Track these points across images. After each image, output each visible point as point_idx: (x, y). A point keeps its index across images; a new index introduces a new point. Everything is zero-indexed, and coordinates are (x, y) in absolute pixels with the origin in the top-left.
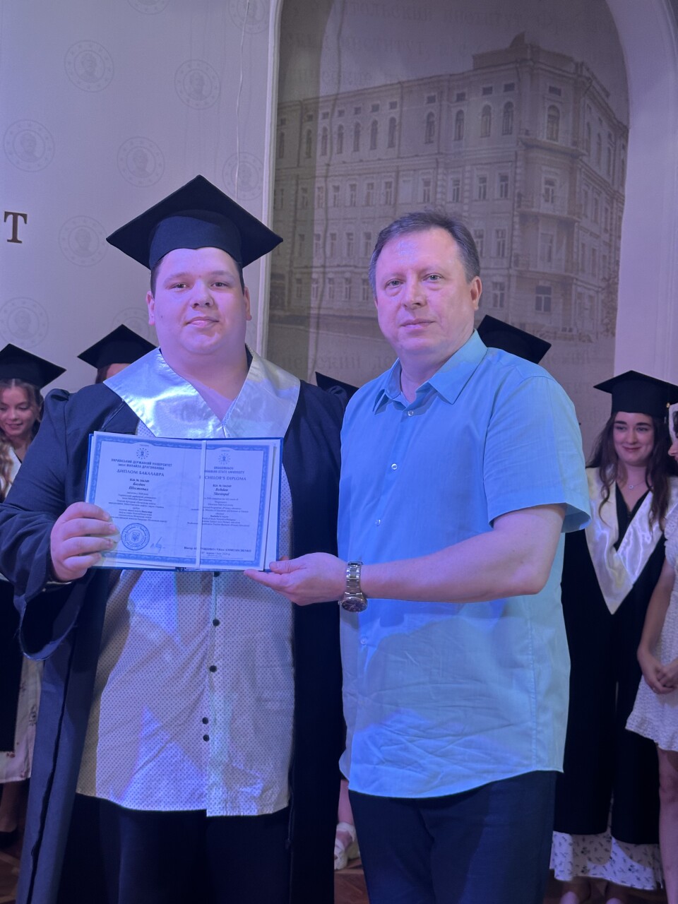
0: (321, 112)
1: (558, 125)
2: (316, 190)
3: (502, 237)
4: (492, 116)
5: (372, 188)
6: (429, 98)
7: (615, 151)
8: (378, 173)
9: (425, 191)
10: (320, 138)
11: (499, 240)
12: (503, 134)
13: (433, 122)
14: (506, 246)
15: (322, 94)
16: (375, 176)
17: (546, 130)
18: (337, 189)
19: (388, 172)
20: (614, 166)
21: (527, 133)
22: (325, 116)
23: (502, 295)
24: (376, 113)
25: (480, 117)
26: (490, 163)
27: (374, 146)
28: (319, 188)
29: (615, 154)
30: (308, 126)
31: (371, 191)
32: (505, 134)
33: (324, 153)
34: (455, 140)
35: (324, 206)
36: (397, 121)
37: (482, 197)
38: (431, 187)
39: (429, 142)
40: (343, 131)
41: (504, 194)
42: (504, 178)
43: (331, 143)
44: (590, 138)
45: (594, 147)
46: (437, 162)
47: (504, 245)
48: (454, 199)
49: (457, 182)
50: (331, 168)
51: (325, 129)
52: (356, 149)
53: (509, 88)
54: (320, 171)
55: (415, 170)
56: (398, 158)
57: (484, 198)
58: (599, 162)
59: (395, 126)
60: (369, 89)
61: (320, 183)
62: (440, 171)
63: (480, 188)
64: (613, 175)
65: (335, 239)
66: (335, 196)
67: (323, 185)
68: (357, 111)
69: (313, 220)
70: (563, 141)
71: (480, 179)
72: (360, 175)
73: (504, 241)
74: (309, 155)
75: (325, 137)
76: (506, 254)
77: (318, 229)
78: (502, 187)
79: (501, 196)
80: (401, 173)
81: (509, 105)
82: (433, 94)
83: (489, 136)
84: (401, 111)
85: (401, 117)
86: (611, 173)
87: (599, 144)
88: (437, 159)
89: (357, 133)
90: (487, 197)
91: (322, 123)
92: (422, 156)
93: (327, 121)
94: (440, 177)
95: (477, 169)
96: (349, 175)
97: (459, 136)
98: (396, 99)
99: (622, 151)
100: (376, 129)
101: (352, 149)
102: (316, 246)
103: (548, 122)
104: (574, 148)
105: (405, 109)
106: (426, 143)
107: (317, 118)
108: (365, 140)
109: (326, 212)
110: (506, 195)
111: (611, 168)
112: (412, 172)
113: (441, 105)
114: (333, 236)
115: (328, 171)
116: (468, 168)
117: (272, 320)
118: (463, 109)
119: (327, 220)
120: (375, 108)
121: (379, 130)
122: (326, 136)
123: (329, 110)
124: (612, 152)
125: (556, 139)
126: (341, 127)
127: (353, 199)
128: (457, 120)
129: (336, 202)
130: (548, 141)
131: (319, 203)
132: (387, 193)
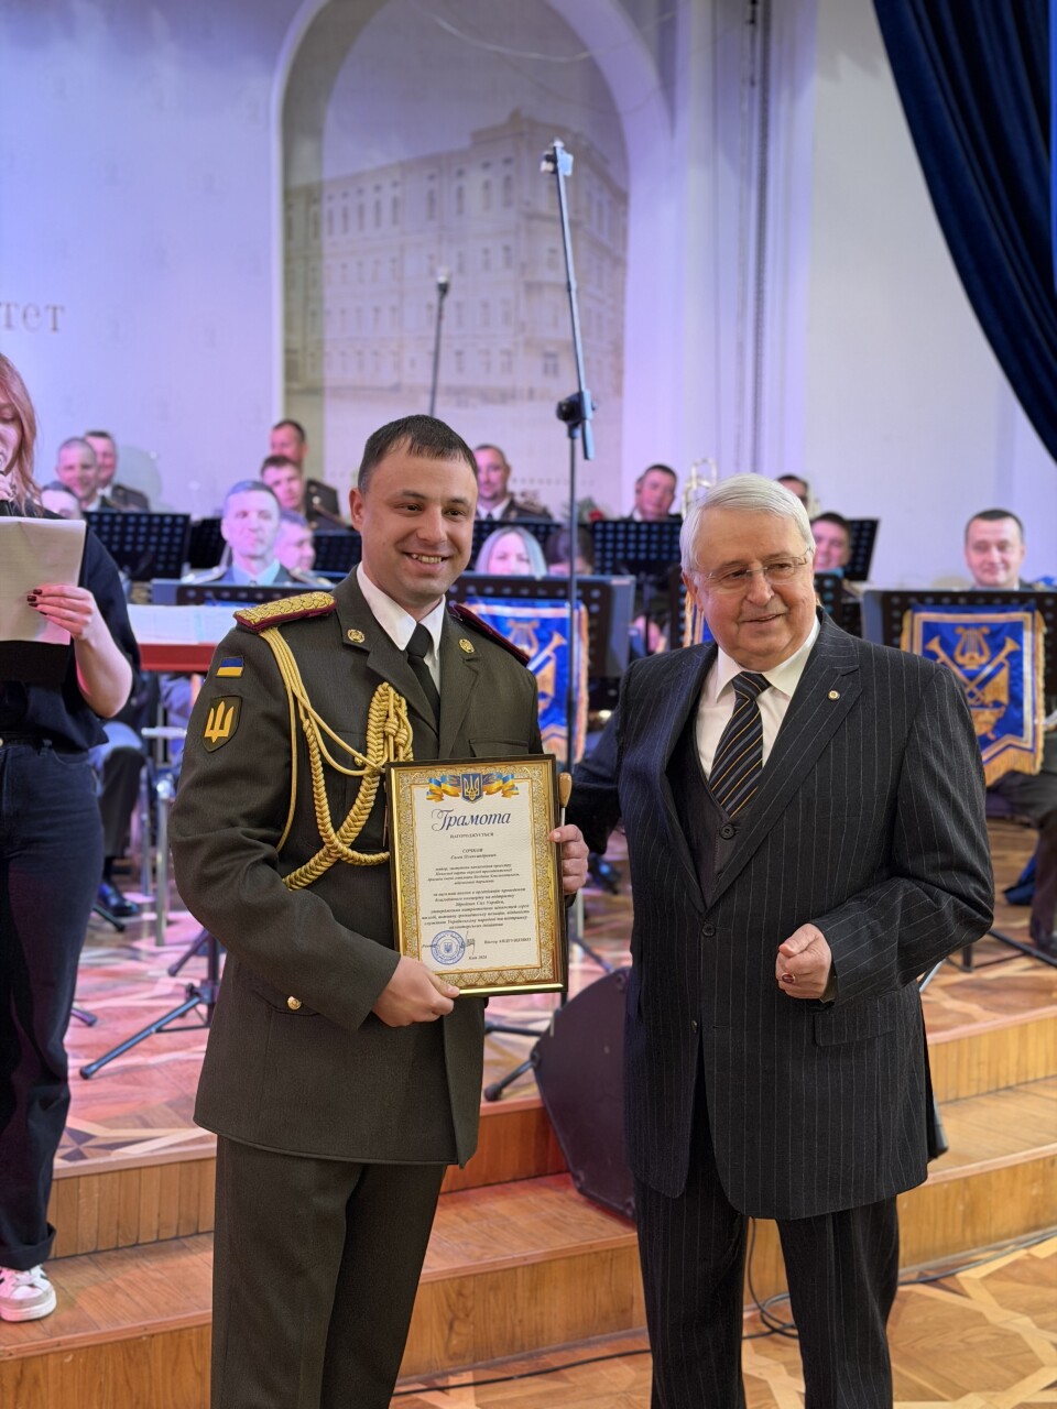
0: (326, 195)
2: (325, 268)
4: (493, 189)
5: (378, 265)
6: (429, 175)
7: (617, 218)
8: (383, 250)
9: (429, 265)
10: (326, 220)
11: (505, 308)
12: (504, 206)
13: (435, 198)
14: (512, 315)
15: (326, 178)
16: (380, 252)
17: (546, 200)
19: (393, 248)
21: (528, 204)
22: (330, 198)
23: (510, 362)
24: (378, 193)
25: (481, 191)
26: (494, 235)
27: (378, 223)
28: (327, 267)
29: (616, 220)
30: (314, 209)
31: (378, 268)
32: (507, 205)
33: (331, 234)
34: (457, 215)
36: (400, 199)
37: (485, 269)
38: (435, 262)
39: (431, 216)
40: (348, 212)
41: (508, 264)
42: (507, 249)
43: (337, 224)
46: (441, 237)
47: (509, 313)
48: (458, 272)
49: (460, 255)
50: (338, 247)
51: (330, 211)
52: (361, 228)
53: (508, 161)
54: (328, 250)
55: (419, 245)
56: (402, 234)
57: (488, 269)
58: (601, 230)
59: (398, 204)
61: (328, 261)
62: (444, 245)
63: (483, 259)
64: (616, 241)
65: (345, 314)
66: (343, 273)
68: (360, 192)
69: (323, 297)
71: (483, 250)
72: (366, 252)
73: (509, 309)
74: (317, 235)
75: (330, 219)
76: (512, 322)
77: (329, 306)
78: (505, 257)
79: (504, 267)
80: (405, 249)
81: (508, 180)
82: (433, 171)
83: (490, 208)
84: (403, 190)
85: (402, 194)
87: (600, 210)
88: (440, 234)
89: (362, 213)
90: (491, 268)
91: (327, 206)
92: (425, 231)
93: (332, 202)
94: (444, 251)
95: (480, 241)
96: (355, 253)
97: (461, 211)
98: (398, 178)
99: (624, 217)
100: (380, 208)
101: (357, 228)
102: (328, 321)
103: (549, 192)
104: (576, 216)
105: (406, 187)
106: (429, 218)
107: (322, 200)
108: (369, 216)
111: (613, 233)
112: (416, 247)
113: (441, 182)
114: (343, 311)
115: (335, 249)
116: (471, 241)
117: (288, 392)
118: (463, 184)
120: (378, 188)
121: (382, 209)
122: (332, 218)
124: (614, 218)
126: (345, 208)
127: (361, 276)
128: (458, 195)
129: (345, 279)
130: (549, 211)
131: (328, 281)
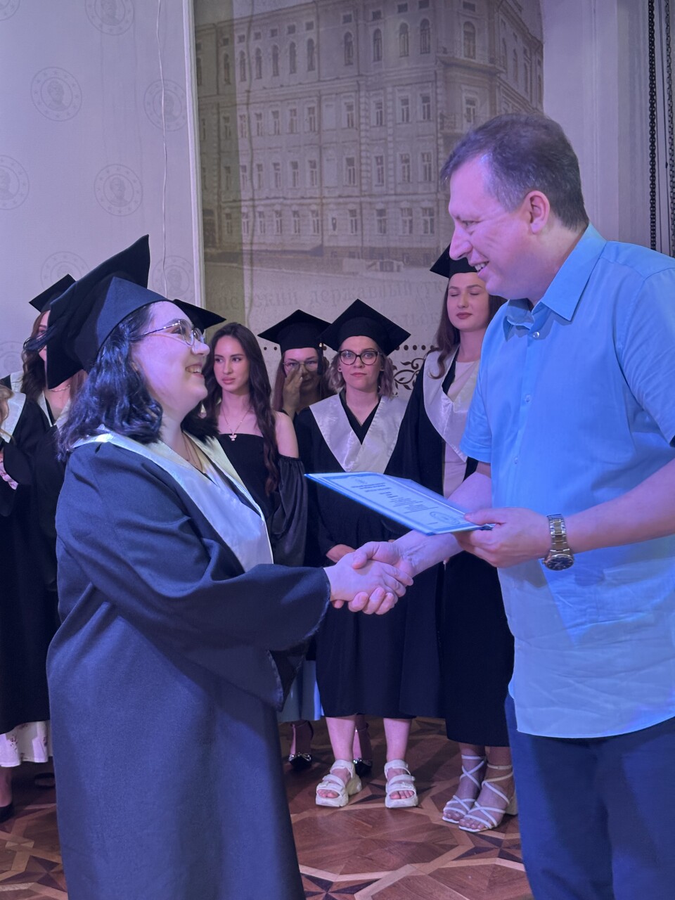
0: (236, 35)
1: (474, 42)
2: (239, 118)
3: (428, 161)
4: (409, 34)
5: (295, 115)
6: (345, 17)
7: (531, 67)
8: (300, 98)
9: (348, 115)
10: (237, 63)
11: (426, 163)
12: (421, 53)
13: (351, 42)
14: (432, 170)
15: (236, 16)
16: (297, 101)
17: (462, 48)
18: (259, 116)
19: (310, 97)
20: (531, 83)
21: (445, 51)
22: (241, 39)
23: (432, 220)
24: (292, 35)
25: (398, 36)
26: (411, 84)
27: (293, 69)
28: (241, 117)
29: (531, 71)
30: (224, 51)
31: (294, 118)
32: (424, 53)
33: (243, 79)
34: (374, 61)
35: (247, 135)
36: (315, 42)
37: (405, 121)
38: (354, 111)
39: (349, 63)
40: (261, 55)
41: (426, 114)
42: (426, 99)
43: (250, 68)
44: (506, 54)
45: (510, 63)
46: (359, 85)
47: (430, 168)
48: (378, 123)
49: (379, 105)
50: (251, 94)
51: (242, 54)
52: (276, 73)
53: (423, 4)
54: (240, 98)
55: (337, 94)
56: (319, 81)
57: (407, 120)
58: (516, 79)
59: (313, 49)
60: (284, 9)
61: (242, 111)
62: (362, 94)
63: (403, 110)
64: (531, 91)
65: (262, 170)
66: (258, 124)
67: (246, 113)
68: (274, 33)
69: (237, 151)
70: (481, 59)
71: (402, 100)
72: (282, 101)
73: (430, 165)
74: (228, 82)
75: (243, 62)
76: (433, 179)
77: (244, 161)
78: (424, 107)
79: (424, 118)
80: (324, 98)
81: (425, 22)
82: (348, 13)
83: (408, 55)
84: (318, 32)
85: (318, 38)
86: (529, 90)
87: (515, 60)
88: (357, 82)
89: (275, 57)
90: (410, 121)
91: (239, 48)
92: (343, 78)
93: (244, 44)
94: (362, 100)
95: (399, 90)
96: (270, 101)
97: (378, 57)
98: (313, 19)
99: (538, 67)
100: (295, 52)
101: (272, 74)
102: (243, 178)
103: (465, 39)
104: (492, 65)
105: (322, 29)
106: (346, 65)
107: (233, 42)
108: (284, 63)
109: (251, 142)
110: (429, 117)
111: (529, 83)
112: (334, 96)
113: (357, 25)
114: (259, 166)
115: (248, 97)
116: (389, 90)
118: (379, 28)
119: (252, 150)
120: (292, 30)
121: (297, 53)
122: (244, 60)
123: (244, 33)
124: (529, 68)
125: (473, 57)
126: (258, 51)
127: (277, 127)
128: (375, 40)
129: (260, 131)
130: (465, 59)
131: (242, 132)
132: (311, 119)
